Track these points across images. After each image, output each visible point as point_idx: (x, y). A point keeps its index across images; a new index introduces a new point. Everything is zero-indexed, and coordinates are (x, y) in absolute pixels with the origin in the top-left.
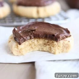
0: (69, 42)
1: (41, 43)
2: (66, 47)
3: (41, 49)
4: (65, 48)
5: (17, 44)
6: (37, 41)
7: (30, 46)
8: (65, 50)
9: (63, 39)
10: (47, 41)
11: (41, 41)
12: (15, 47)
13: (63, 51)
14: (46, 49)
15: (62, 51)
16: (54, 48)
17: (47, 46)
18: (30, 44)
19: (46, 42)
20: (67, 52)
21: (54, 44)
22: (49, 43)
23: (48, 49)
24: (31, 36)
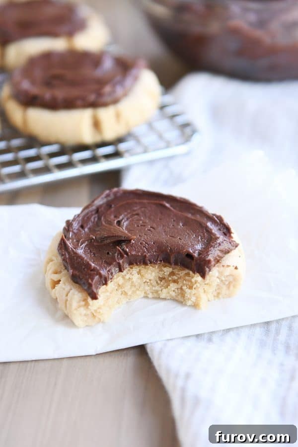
0: (236, 268)
1: (152, 278)
2: (227, 283)
3: (152, 293)
4: (224, 284)
5: (85, 294)
6: (139, 273)
7: (120, 290)
8: (224, 290)
9: (218, 261)
10: (167, 270)
11: (151, 273)
12: (79, 307)
13: (218, 294)
14: (169, 293)
15: (215, 294)
16: (194, 291)
17: (172, 285)
18: (119, 285)
19: (167, 273)
20: (229, 296)
21: (193, 280)
22: (175, 278)
23: (173, 294)
24: (121, 261)
